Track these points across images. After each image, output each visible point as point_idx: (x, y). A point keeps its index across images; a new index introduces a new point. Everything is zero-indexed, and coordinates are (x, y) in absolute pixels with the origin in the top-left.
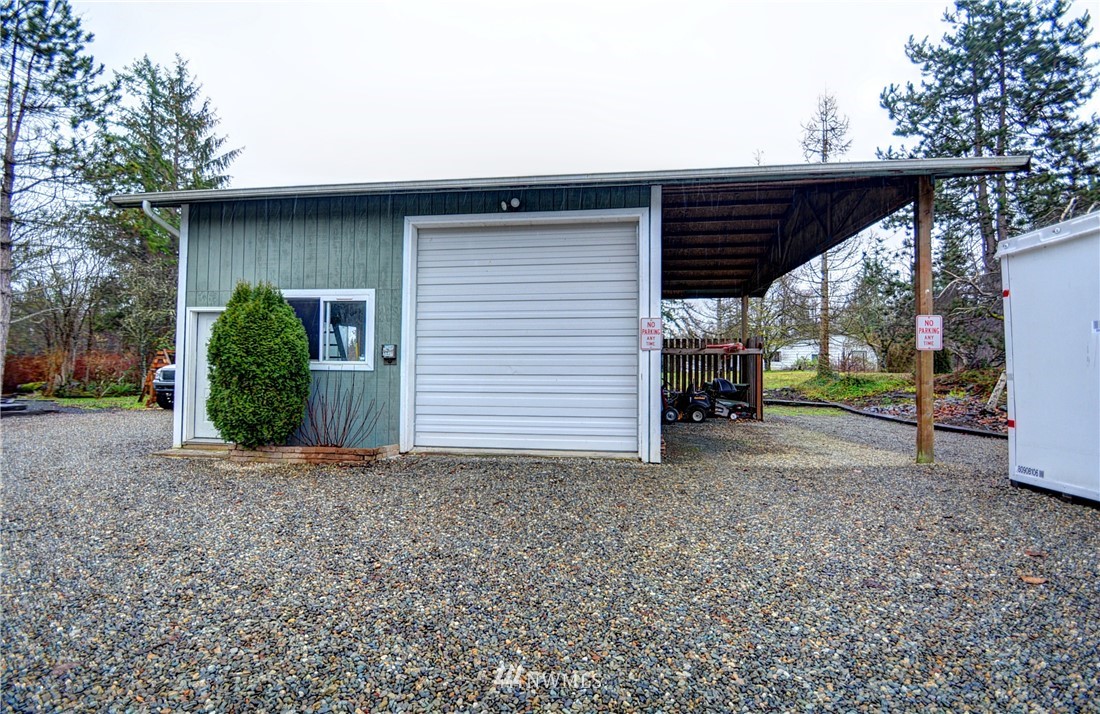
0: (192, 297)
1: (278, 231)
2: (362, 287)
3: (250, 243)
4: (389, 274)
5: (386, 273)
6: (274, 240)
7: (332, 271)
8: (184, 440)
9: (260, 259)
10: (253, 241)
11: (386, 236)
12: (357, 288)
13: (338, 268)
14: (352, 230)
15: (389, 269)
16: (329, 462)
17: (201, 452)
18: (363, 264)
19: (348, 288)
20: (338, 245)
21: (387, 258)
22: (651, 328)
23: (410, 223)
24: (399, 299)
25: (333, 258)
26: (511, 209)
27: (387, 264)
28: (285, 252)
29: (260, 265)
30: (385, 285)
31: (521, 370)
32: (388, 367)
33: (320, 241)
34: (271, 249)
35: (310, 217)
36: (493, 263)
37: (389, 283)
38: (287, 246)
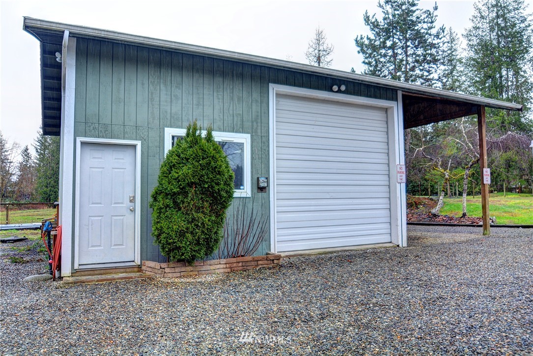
0: (82, 127)
1: (169, 78)
2: (240, 132)
3: (143, 84)
4: (259, 124)
5: (257, 123)
6: (165, 85)
7: (216, 116)
8: (76, 267)
9: (152, 99)
10: (146, 82)
11: (256, 95)
12: (236, 132)
13: (221, 115)
14: (231, 87)
15: (259, 121)
16: (248, 268)
17: (99, 277)
18: (239, 114)
19: (229, 131)
20: (220, 97)
21: (258, 112)
22: (401, 170)
23: (274, 89)
24: (267, 143)
25: (217, 107)
26: (339, 91)
27: (257, 116)
28: (176, 96)
29: (153, 105)
30: (256, 132)
31: (334, 195)
32: (260, 194)
33: (206, 92)
34: (163, 93)
35: (197, 71)
36: (317, 123)
37: (259, 131)
38: (178, 92)
